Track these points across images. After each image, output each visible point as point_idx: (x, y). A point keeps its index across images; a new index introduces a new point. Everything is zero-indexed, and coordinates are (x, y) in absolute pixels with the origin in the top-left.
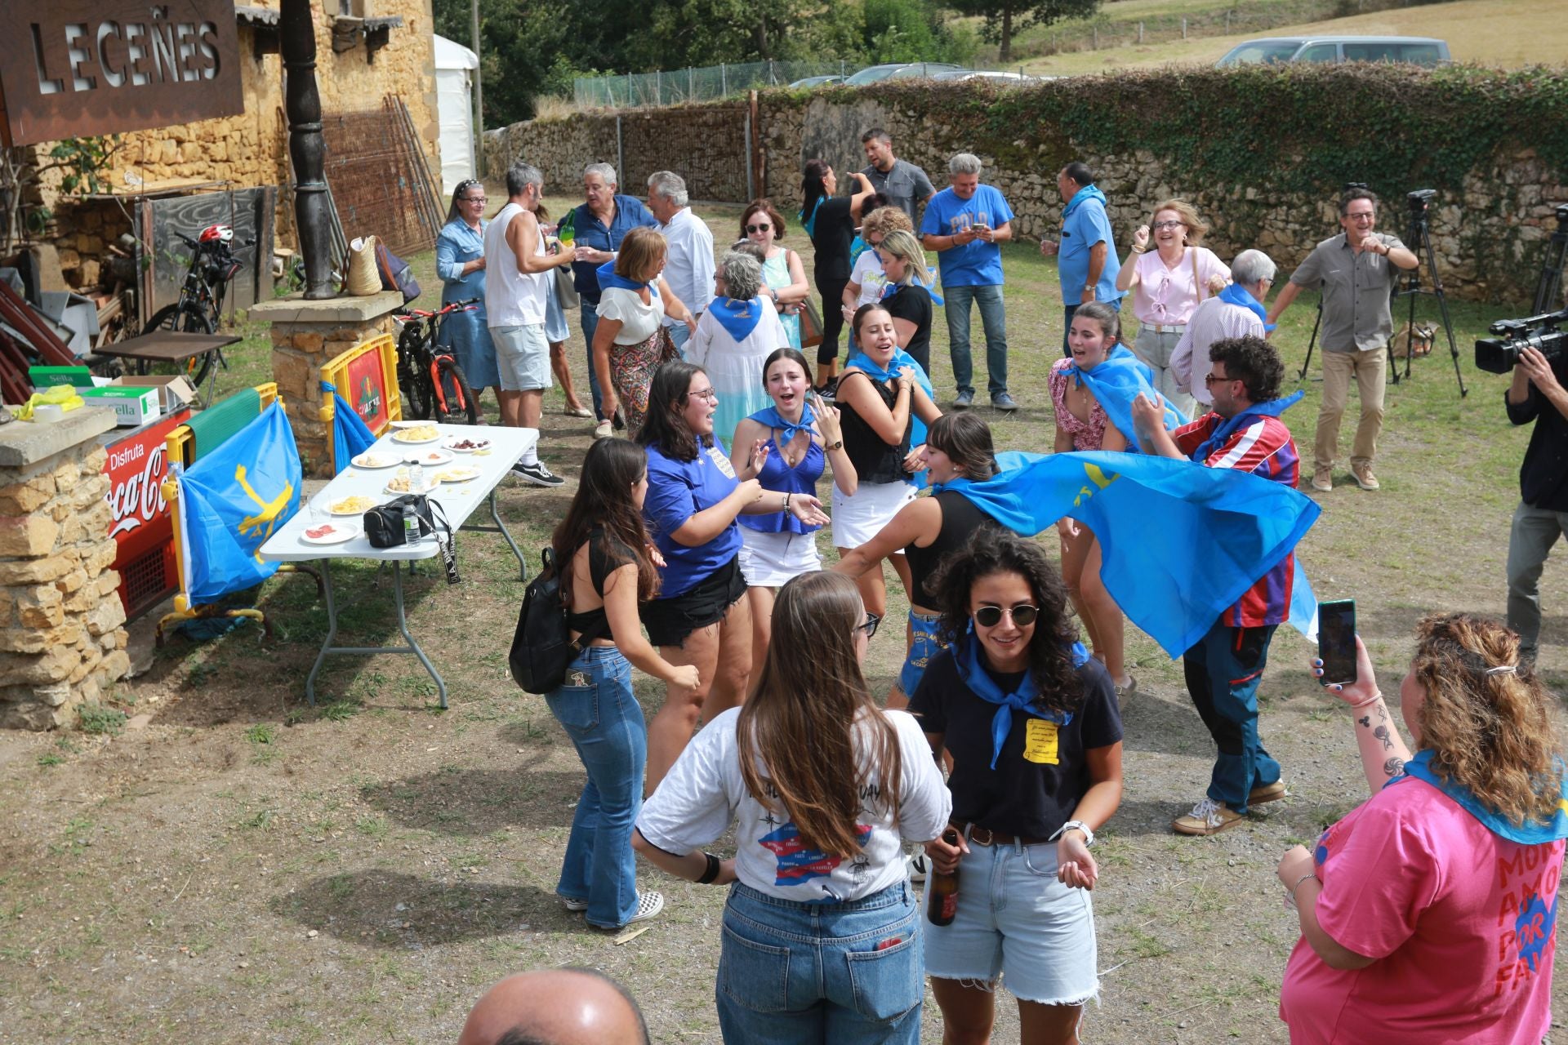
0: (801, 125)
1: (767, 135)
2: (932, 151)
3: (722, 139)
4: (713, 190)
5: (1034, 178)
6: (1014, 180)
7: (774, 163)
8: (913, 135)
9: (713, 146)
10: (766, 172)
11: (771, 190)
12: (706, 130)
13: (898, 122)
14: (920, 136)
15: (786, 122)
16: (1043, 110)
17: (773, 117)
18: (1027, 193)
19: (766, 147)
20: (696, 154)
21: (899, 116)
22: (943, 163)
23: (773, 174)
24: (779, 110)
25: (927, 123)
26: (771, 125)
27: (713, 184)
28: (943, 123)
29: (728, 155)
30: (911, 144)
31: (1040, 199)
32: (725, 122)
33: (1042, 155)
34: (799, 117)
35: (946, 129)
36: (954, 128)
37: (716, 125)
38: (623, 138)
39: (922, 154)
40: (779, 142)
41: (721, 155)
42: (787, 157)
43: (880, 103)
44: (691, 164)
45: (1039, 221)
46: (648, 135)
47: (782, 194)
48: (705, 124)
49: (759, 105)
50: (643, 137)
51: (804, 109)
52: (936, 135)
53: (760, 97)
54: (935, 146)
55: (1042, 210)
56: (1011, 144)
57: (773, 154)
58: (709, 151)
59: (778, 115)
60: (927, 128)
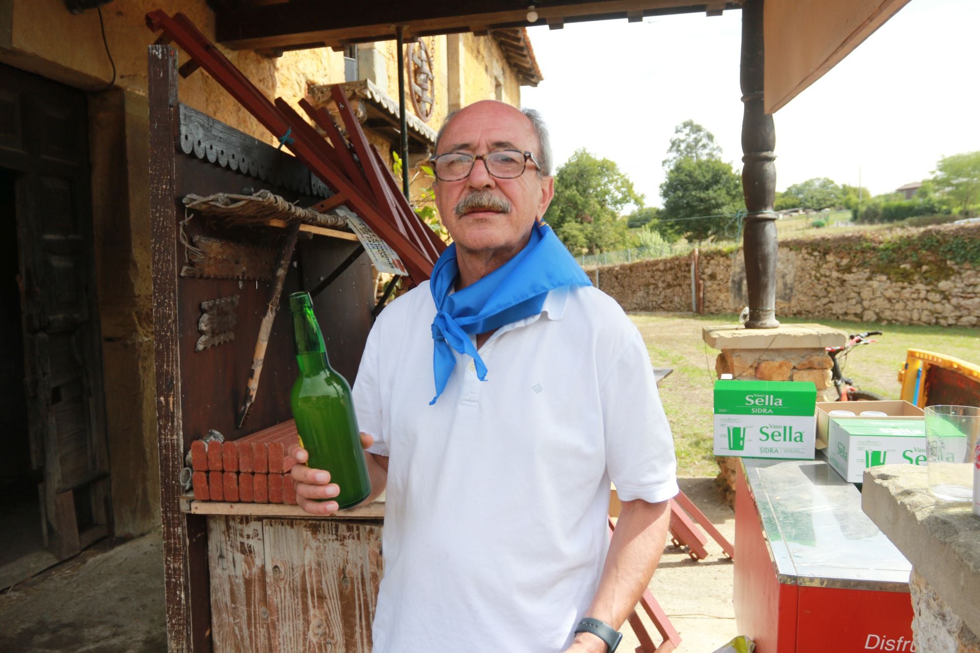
0: (729, 266)
1: (703, 273)
2: (835, 274)
3: (669, 277)
4: (663, 306)
5: (920, 286)
6: (903, 288)
7: (709, 289)
8: (819, 266)
9: (663, 282)
10: (704, 294)
11: (707, 304)
12: (659, 273)
13: (805, 260)
14: (825, 266)
15: (718, 265)
16: (924, 246)
17: (708, 263)
18: (915, 296)
19: (703, 280)
20: (652, 287)
21: (807, 256)
22: (845, 281)
23: (708, 295)
24: (713, 258)
25: (830, 258)
26: (707, 267)
27: (664, 302)
28: (842, 258)
29: (675, 286)
30: (818, 271)
31: (926, 299)
32: (671, 269)
33: (926, 272)
34: (728, 262)
35: (845, 262)
36: (851, 260)
37: (665, 270)
38: (600, 281)
39: (826, 276)
40: (713, 277)
41: (669, 286)
42: (719, 285)
43: (791, 250)
44: (648, 293)
45: (926, 313)
46: (617, 278)
47: (715, 306)
48: (658, 270)
49: (699, 257)
50: (614, 279)
51: (731, 256)
52: (838, 265)
53: (700, 252)
54: (838, 271)
55: (929, 306)
56: (898, 267)
57: (709, 283)
58: (660, 285)
59: (712, 262)
60: (829, 262)
